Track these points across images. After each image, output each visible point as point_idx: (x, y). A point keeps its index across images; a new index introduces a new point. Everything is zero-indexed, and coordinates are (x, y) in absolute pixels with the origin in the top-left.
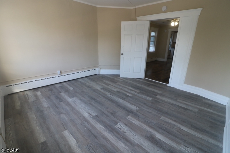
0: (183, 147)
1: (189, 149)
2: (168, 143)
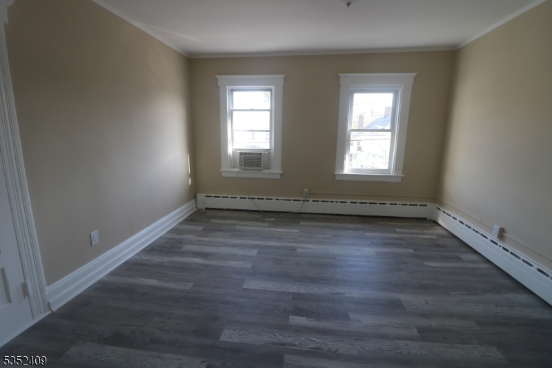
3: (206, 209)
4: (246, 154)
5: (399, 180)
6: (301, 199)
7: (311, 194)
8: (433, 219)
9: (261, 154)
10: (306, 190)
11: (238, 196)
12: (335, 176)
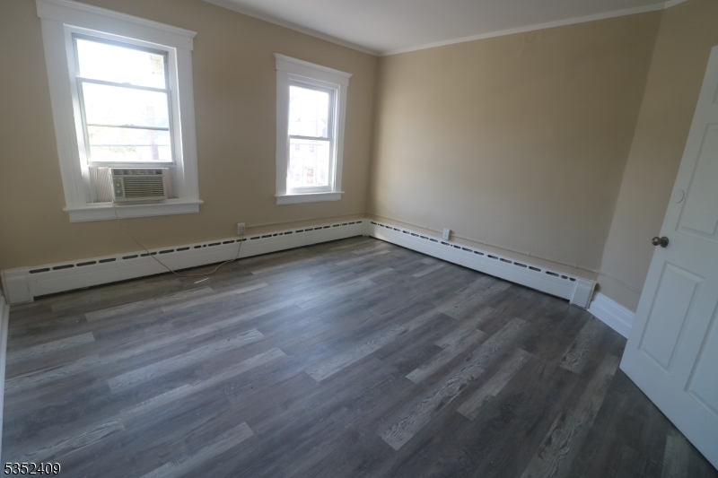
0: (116, 425)
1: (100, 437)
2: (151, 399)
3: (36, 298)
4: (126, 172)
5: (339, 198)
6: (235, 239)
7: (248, 230)
8: (368, 234)
9: (159, 172)
10: (241, 225)
11: (118, 256)
12: (275, 199)
